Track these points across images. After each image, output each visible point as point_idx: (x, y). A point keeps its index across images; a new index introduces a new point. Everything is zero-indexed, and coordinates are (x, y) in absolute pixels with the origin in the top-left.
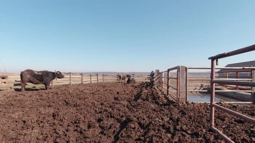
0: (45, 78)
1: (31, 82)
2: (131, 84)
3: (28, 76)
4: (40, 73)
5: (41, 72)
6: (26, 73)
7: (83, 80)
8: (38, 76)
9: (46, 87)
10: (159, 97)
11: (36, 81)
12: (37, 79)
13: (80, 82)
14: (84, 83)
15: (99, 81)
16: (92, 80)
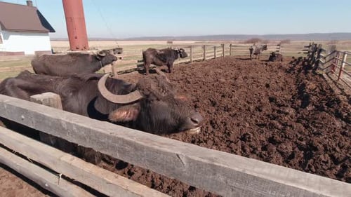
0: (168, 58)
1: (154, 63)
2: (276, 62)
3: (151, 56)
4: (162, 52)
5: (162, 50)
6: (149, 53)
7: (206, 55)
8: (161, 55)
9: (169, 69)
10: (339, 101)
11: (159, 62)
12: (161, 60)
13: (202, 58)
14: (207, 59)
15: (225, 54)
16: (217, 53)
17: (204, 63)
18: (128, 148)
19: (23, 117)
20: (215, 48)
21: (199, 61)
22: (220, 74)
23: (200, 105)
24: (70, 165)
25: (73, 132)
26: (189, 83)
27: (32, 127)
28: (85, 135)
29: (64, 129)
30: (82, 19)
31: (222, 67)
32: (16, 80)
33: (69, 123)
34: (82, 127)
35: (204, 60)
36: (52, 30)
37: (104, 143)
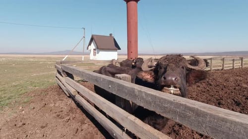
7: (225, 66)
13: (221, 68)
14: (225, 69)
15: (244, 66)
16: (235, 65)
17: (223, 72)
18: (189, 114)
19: (110, 86)
20: (233, 60)
21: (218, 70)
22: (240, 81)
23: (224, 103)
24: (134, 122)
25: (142, 98)
26: (211, 85)
27: (114, 93)
28: (151, 100)
29: (135, 95)
30: (136, 42)
31: (241, 75)
32: (107, 68)
33: (140, 91)
34: (149, 94)
35: (222, 69)
36: (119, 49)
37: (167, 107)
